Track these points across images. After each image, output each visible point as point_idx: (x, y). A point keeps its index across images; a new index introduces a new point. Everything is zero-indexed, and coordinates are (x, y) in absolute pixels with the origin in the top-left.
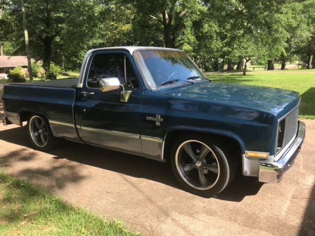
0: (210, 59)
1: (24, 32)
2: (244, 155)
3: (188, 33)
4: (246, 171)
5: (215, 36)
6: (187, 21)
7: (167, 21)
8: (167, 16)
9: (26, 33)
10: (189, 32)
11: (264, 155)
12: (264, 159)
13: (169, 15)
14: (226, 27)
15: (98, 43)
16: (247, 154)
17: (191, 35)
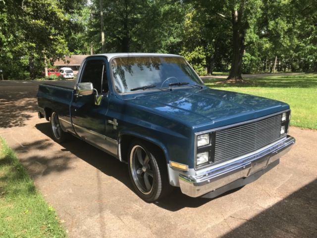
0: (299, 57)
1: (101, 34)
2: (168, 165)
3: (251, 32)
4: (172, 181)
5: (282, 34)
6: (251, 18)
7: (237, 19)
8: (236, 13)
9: (103, 35)
10: (252, 30)
11: (184, 167)
12: (185, 172)
13: (238, 12)
14: (296, 23)
15: (175, 42)
16: (171, 164)
17: (255, 33)
